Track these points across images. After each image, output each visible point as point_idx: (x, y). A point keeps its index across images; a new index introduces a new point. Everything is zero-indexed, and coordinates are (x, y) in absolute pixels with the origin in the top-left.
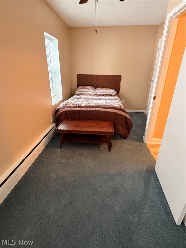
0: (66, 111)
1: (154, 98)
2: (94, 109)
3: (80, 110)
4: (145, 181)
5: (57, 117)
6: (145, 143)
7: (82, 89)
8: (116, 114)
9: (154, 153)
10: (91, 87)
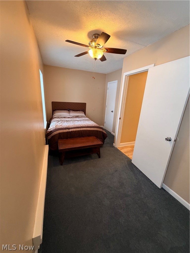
0: (59, 133)
1: (120, 119)
2: (82, 129)
3: (71, 131)
4: (132, 171)
5: (49, 138)
6: (116, 147)
7: (59, 113)
8: (97, 131)
9: (125, 152)
10: (66, 111)
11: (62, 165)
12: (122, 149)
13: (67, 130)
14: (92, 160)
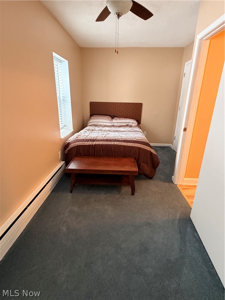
1: (185, 130)
2: (112, 143)
3: (95, 145)
4: (180, 233)
5: (66, 153)
6: (176, 183)
7: (96, 119)
8: (139, 149)
9: (188, 196)
10: (107, 117)
11: (71, 192)
12: (188, 189)
13: (90, 143)
14: (118, 196)
